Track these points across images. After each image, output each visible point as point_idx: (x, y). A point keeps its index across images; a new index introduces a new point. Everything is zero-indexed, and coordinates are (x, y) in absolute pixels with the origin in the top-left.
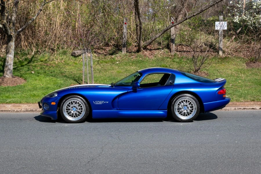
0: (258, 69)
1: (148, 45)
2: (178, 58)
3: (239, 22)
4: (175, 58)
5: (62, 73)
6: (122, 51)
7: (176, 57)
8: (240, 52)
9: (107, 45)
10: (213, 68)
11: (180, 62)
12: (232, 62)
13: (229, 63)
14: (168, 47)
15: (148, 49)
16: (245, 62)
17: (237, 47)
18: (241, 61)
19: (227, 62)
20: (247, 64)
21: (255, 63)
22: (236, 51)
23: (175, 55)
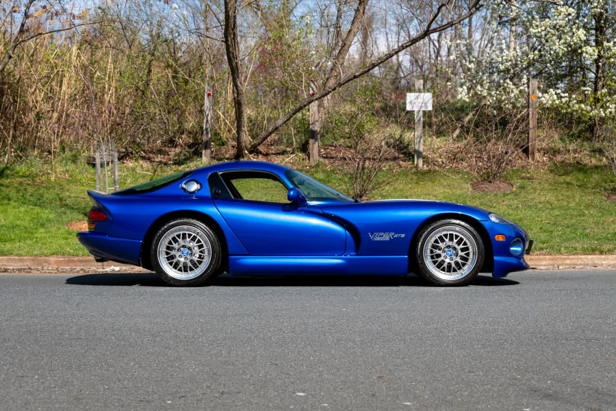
0: (496, 195)
1: (259, 144)
2: (324, 171)
3: (467, 100)
4: (316, 172)
5: (61, 200)
6: (201, 157)
7: (319, 169)
8: (463, 160)
9: (172, 142)
10: (399, 192)
11: (327, 180)
12: (442, 181)
13: (434, 182)
14: (304, 148)
15: (261, 153)
16: (472, 180)
17: (456, 150)
18: (461, 179)
19: (431, 180)
20: (475, 186)
21: (491, 182)
22: (453, 157)
23: (317, 165)
